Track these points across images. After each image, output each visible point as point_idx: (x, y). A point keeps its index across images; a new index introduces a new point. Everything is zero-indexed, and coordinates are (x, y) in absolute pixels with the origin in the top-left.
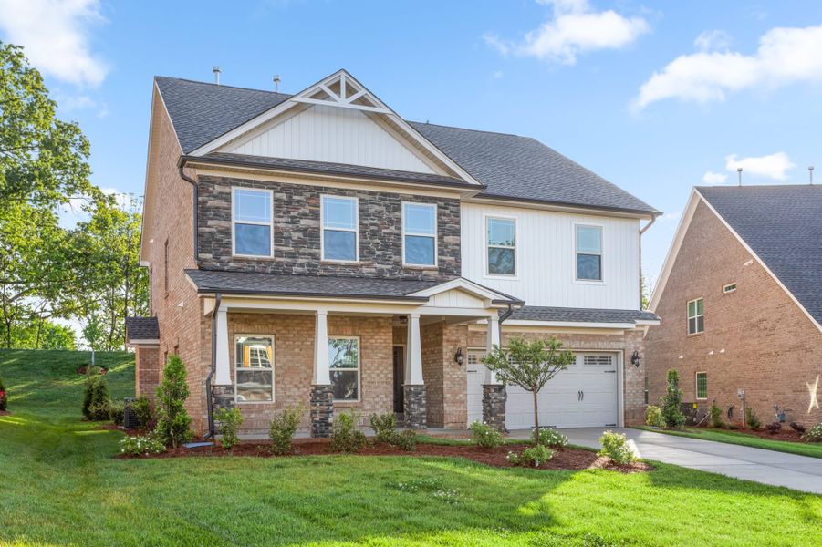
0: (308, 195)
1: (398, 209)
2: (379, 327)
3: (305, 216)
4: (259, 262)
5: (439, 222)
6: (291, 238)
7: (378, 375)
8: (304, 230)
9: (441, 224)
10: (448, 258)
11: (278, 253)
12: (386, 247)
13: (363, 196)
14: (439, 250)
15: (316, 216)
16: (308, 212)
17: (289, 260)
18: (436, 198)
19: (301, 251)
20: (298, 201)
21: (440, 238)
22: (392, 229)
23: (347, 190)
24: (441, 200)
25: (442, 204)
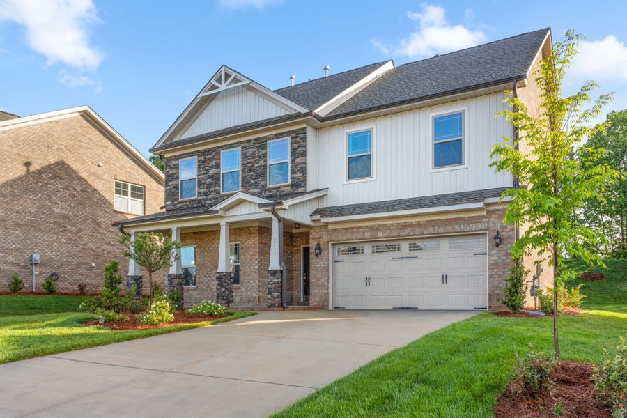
0: (214, 153)
1: (264, 147)
2: (251, 233)
3: (212, 167)
4: (190, 201)
5: (291, 149)
6: (205, 183)
7: (249, 267)
8: (212, 177)
9: (293, 150)
10: (298, 175)
11: (200, 194)
12: (257, 176)
13: (243, 145)
14: (291, 170)
15: (218, 166)
16: (214, 164)
17: (204, 197)
18: (289, 132)
19: (211, 190)
20: (209, 159)
21: (293, 161)
22: (261, 163)
23: (235, 143)
24: (293, 132)
25: (294, 135)
